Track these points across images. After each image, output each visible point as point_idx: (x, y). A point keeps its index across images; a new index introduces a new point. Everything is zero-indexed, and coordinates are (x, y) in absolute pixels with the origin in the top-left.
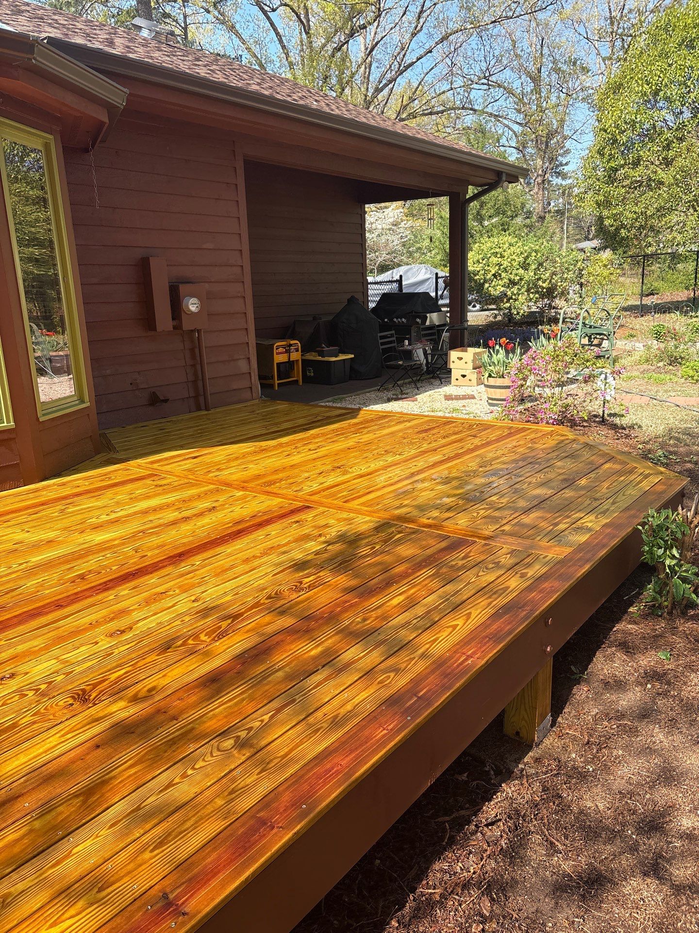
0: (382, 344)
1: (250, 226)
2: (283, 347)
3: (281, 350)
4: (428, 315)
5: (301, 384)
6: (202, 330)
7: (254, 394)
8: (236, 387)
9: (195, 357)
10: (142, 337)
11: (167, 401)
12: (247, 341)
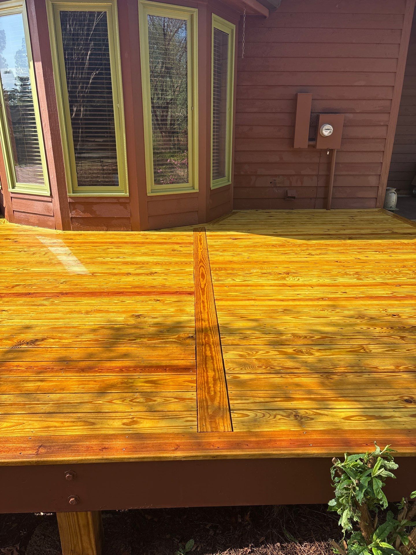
6: (336, 150)
7: (378, 204)
8: (361, 196)
9: (329, 169)
10: (286, 151)
11: (294, 198)
12: (382, 162)
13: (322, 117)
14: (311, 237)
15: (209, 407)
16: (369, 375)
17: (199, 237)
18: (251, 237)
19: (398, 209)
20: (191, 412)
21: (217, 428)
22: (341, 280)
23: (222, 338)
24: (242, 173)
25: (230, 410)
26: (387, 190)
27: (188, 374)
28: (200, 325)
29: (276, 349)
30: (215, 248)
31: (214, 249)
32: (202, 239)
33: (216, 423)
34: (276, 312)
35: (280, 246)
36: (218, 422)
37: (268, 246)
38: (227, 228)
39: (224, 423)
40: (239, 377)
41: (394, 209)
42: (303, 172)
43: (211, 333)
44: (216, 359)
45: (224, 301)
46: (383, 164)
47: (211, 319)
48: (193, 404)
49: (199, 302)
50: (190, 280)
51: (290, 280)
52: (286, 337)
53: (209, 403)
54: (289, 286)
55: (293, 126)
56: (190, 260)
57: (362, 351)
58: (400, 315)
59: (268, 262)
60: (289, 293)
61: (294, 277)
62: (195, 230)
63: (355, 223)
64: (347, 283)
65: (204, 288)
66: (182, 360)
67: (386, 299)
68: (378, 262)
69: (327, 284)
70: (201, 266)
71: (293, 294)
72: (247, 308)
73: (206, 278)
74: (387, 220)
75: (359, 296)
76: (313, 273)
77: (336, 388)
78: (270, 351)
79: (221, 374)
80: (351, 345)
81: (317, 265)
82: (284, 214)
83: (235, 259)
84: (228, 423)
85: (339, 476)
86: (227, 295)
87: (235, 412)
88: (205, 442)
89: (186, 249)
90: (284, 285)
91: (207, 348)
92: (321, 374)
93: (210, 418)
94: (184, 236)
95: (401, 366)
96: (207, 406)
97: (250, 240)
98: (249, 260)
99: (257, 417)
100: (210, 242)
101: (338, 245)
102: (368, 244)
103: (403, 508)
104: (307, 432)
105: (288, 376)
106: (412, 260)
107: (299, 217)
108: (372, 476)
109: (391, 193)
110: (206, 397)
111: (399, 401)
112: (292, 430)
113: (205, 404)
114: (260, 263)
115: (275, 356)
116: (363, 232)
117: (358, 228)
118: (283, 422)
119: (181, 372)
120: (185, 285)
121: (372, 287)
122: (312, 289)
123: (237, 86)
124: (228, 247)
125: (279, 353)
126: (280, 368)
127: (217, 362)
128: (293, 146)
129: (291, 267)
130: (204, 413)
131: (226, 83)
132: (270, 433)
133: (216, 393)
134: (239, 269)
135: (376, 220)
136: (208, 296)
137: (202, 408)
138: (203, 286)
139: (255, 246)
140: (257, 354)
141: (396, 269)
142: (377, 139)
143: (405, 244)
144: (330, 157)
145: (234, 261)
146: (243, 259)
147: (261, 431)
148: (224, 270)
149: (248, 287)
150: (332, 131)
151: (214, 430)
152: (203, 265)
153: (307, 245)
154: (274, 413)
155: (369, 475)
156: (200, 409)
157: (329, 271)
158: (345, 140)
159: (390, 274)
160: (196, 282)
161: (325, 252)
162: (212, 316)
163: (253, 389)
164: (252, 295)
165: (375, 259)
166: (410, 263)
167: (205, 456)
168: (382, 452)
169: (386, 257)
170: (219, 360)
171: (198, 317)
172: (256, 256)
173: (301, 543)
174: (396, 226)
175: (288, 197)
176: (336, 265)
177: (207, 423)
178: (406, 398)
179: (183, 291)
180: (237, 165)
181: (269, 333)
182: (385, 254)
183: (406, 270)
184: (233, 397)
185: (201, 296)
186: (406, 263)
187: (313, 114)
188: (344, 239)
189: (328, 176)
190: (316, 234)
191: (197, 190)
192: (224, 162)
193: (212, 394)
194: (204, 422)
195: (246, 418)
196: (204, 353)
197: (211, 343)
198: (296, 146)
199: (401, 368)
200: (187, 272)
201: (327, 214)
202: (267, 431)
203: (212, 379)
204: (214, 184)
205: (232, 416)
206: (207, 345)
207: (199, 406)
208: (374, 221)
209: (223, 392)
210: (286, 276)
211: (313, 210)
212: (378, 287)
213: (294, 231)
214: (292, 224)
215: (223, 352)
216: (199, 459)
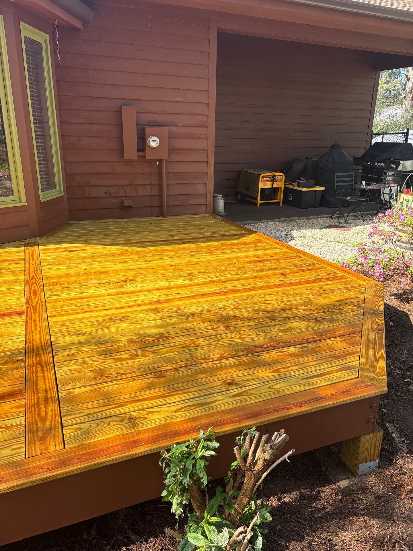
0: (338, 182)
1: (218, 84)
2: (268, 177)
3: (266, 179)
4: (401, 162)
5: (281, 205)
6: (165, 161)
7: (208, 210)
8: (193, 204)
9: (161, 179)
10: (118, 162)
11: (131, 207)
12: (207, 171)
13: (148, 129)
14: (149, 244)
15: (39, 429)
16: (198, 366)
17: (31, 252)
18: (88, 248)
19: (226, 214)
20: (19, 439)
21: (47, 449)
22: (176, 282)
23: (56, 355)
24: (75, 184)
25: (62, 427)
26: (214, 197)
27: (16, 399)
28: (30, 346)
29: (112, 358)
30: (49, 262)
31: (48, 264)
32: (35, 254)
33: (47, 444)
34: (113, 320)
35: (118, 255)
36: (48, 443)
37: (106, 255)
38: (63, 240)
39: (55, 442)
40: (73, 392)
41: (222, 213)
42: (136, 182)
43: (44, 352)
44: (48, 377)
45: (58, 317)
46: (208, 172)
47: (44, 337)
48: (20, 430)
49: (30, 321)
50: (19, 299)
51: (128, 288)
52: (122, 344)
53: (40, 425)
54: (127, 294)
55: (121, 138)
56: (20, 278)
57: (192, 345)
58: (225, 308)
59: (106, 272)
60: (127, 300)
61: (131, 284)
62: (26, 245)
63: (189, 229)
64: (180, 285)
65: (36, 305)
66: (9, 386)
67: (215, 295)
68: (208, 263)
69: (163, 288)
70: (33, 283)
71: (131, 301)
72: (83, 321)
73: (38, 295)
74: (216, 224)
75: (191, 295)
76: (150, 278)
77: (169, 385)
78: (106, 360)
79: (54, 393)
80: (183, 342)
81: (154, 270)
82: (123, 223)
83: (71, 272)
84: (60, 441)
85: (169, 466)
86: (62, 310)
87: (67, 428)
88: (33, 467)
89: (16, 266)
90: (122, 293)
91: (38, 368)
92: (155, 374)
93: (41, 440)
94: (14, 253)
95: (225, 354)
96: (37, 428)
97: (88, 251)
98: (86, 271)
99: (90, 429)
100: (43, 256)
101: (174, 250)
102: (200, 247)
103: (229, 481)
104: (140, 432)
105: (123, 382)
106: (236, 258)
107: (137, 225)
108: (196, 459)
109: (219, 199)
110: (35, 420)
111: (223, 385)
112: (125, 433)
113: (35, 427)
114: (98, 274)
115: (111, 364)
116: (195, 236)
117: (192, 233)
118: (116, 427)
119: (7, 399)
120: (15, 304)
121: (202, 286)
122: (149, 293)
123: (59, 96)
124: (64, 260)
125: (114, 361)
126: (116, 375)
127: (49, 382)
128: (123, 157)
129: (129, 275)
130: (34, 437)
131: (45, 92)
132: (104, 441)
133: (47, 413)
134: (75, 282)
135: (207, 224)
136: (40, 313)
137: (30, 432)
138: (34, 304)
139: (92, 257)
140: (93, 365)
141: (223, 268)
142: (200, 150)
143: (231, 244)
144: (160, 167)
145: (70, 274)
146: (79, 271)
147: (94, 442)
148: (59, 284)
149: (85, 299)
150: (159, 143)
151: (44, 451)
152: (36, 281)
153: (145, 252)
154: (108, 420)
155: (194, 458)
156: (28, 433)
157: (164, 275)
158: (172, 150)
159: (218, 272)
160: (28, 301)
161: (161, 257)
162: (44, 334)
163: (88, 402)
164: (90, 307)
165: (206, 260)
166: (234, 261)
167: (33, 482)
168: (205, 435)
169: (214, 257)
170: (51, 379)
171: (28, 337)
172: (94, 267)
173: (146, 541)
174: (224, 229)
175: (125, 207)
176: (171, 269)
177: (36, 447)
178: (229, 381)
179: (12, 312)
180: (68, 176)
181: (106, 343)
182: (215, 254)
183: (231, 268)
184: (66, 414)
185: (33, 315)
186: (231, 262)
187: (138, 126)
188: (179, 244)
189: (161, 185)
190: (154, 241)
191: (24, 203)
192: (54, 174)
193: (43, 415)
194: (33, 446)
195: (80, 431)
196: (35, 374)
197: (43, 363)
198: (127, 156)
199: (225, 355)
200: (17, 291)
201: (164, 221)
202: (101, 440)
203: (44, 399)
204: (44, 197)
205: (64, 433)
206: (39, 365)
207: (28, 430)
208: (205, 225)
209: (55, 410)
210: (124, 283)
211: (150, 218)
212: (207, 285)
213: (132, 240)
214: (130, 232)
215: (56, 370)
216: (26, 486)
